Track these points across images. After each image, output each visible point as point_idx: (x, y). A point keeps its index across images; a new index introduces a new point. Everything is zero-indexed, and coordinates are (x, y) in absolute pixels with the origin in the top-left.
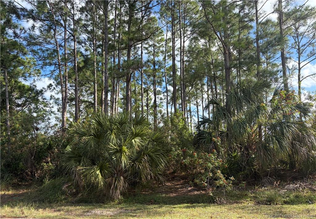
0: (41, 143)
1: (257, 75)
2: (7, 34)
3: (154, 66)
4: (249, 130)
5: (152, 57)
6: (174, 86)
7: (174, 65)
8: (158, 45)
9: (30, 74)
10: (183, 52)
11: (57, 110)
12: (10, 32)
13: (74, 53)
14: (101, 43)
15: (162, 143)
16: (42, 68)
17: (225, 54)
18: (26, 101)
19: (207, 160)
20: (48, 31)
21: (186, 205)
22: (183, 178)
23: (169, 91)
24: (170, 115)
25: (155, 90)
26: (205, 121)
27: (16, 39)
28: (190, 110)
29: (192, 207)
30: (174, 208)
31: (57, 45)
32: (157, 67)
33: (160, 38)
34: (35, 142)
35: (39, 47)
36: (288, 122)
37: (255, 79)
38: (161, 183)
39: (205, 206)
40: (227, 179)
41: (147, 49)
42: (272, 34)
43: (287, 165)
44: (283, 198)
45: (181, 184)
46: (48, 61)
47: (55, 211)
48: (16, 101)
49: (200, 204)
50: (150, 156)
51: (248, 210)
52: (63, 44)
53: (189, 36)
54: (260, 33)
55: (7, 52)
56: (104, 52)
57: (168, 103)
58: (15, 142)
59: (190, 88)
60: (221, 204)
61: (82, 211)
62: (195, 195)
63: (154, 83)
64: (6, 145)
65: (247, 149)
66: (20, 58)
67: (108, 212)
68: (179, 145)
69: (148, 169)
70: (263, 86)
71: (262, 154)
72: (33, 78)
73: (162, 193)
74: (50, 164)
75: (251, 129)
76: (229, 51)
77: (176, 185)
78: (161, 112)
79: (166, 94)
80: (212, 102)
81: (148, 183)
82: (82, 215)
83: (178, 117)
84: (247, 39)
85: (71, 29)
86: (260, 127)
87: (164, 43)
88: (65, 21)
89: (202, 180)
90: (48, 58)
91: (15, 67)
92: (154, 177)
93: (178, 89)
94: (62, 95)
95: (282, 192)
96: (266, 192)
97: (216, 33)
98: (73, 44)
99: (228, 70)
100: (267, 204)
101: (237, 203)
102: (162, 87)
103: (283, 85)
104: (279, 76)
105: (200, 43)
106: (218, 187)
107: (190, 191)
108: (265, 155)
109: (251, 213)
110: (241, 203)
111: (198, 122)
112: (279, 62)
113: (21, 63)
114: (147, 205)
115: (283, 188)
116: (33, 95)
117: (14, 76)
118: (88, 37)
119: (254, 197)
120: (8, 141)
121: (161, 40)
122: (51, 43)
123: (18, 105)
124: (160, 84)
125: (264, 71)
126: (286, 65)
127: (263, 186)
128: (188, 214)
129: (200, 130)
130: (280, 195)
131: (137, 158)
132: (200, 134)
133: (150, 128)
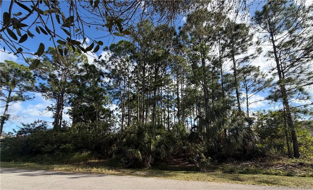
0: (111, 137)
1: (223, 102)
2: (98, 85)
3: (168, 98)
4: (218, 132)
5: (167, 94)
6: (178, 108)
7: (178, 97)
8: (170, 88)
9: (108, 103)
10: (183, 91)
11: (119, 121)
12: (99, 84)
13: (129, 93)
14: (141, 87)
15: (172, 138)
16: (113, 100)
17: (204, 91)
18: (105, 116)
19: (196, 148)
20: (117, 83)
21: (184, 171)
22: (183, 157)
23: (176, 111)
24: (176, 123)
25: (168, 110)
26: (195, 126)
27: (102, 87)
28: (187, 121)
29: (187, 173)
30: (178, 173)
31: (120, 89)
32: (169, 99)
33: (171, 84)
34: (108, 137)
35: (112, 91)
36: (241, 128)
37: (222, 105)
38: (171, 159)
39: (195, 173)
40: (207, 158)
41: (164, 90)
42: (230, 81)
43: (241, 152)
44: (239, 170)
45: (182, 160)
46: (116, 97)
47: (117, 171)
48: (101, 116)
49: (192, 172)
50: (165, 145)
51: (219, 176)
52: (123, 89)
53: (185, 83)
54: (223, 81)
55: (98, 93)
56: (143, 92)
57: (175, 117)
58: (100, 136)
59: (187, 109)
60: (204, 172)
61: (130, 172)
62: (189, 166)
63: (168, 107)
64: (95, 137)
65: (218, 142)
66: (103, 96)
67: (143, 174)
68: (181, 139)
69: (164, 152)
70: (226, 108)
71: (226, 145)
72: (109, 105)
73: (171, 164)
74: (115, 148)
75: (220, 132)
76: (207, 90)
77: (179, 161)
78: (171, 121)
79: (174, 112)
80: (198, 117)
81: (164, 158)
82: (130, 174)
83: (180, 125)
84: (217, 84)
85: (127, 82)
86: (225, 131)
87: (173, 87)
88: (125, 78)
89: (193, 158)
90: (116, 96)
91: (101, 100)
92: (167, 156)
93: (181, 110)
94: (122, 113)
95: (239, 166)
96: (229, 166)
97: (200, 82)
98: (128, 88)
99: (207, 100)
100: (229, 173)
101: (213, 172)
102: (172, 108)
103: (238, 107)
104: (235, 103)
105: (192, 86)
106: (202, 163)
107: (186, 164)
108: (228, 146)
109: (220, 178)
110: (215, 172)
111: (192, 127)
112: (235, 95)
113: (104, 98)
114: (163, 170)
115: (239, 165)
116: (109, 113)
117: (100, 104)
118: (135, 85)
119: (222, 169)
120: (97, 135)
121: (172, 85)
122: (118, 89)
123: (102, 118)
124: (171, 107)
125: (227, 100)
126: (239, 97)
127: (228, 163)
128: (185, 176)
129: (192, 131)
130: (237, 168)
131: (159, 145)
132: (192, 133)
133: (165, 130)
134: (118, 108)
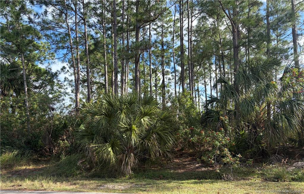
0: (57, 122)
1: (267, 53)
2: (21, 19)
3: (163, 47)
4: (257, 108)
5: (160, 38)
6: (182, 66)
7: (182, 44)
8: (166, 25)
9: (45, 58)
10: (191, 32)
11: (71, 92)
12: (25, 17)
13: (85, 36)
14: (110, 25)
15: (170, 121)
16: (56, 51)
17: (233, 32)
18: (43, 83)
19: (214, 138)
20: (60, 15)
21: (194, 180)
22: (191, 155)
23: (178, 71)
24: (178, 94)
25: (163, 70)
26: (213, 100)
27: (31, 24)
28: (198, 90)
29: (199, 183)
30: (182, 183)
31: (68, 29)
32: (165, 47)
33: (168, 19)
34: (51, 122)
35: (52, 32)
36: (298, 100)
37: (264, 58)
38: (170, 160)
39: (212, 182)
40: (234, 156)
41: (155, 30)
42: (283, 10)
43: (295, 142)
44: (291, 175)
45: (189, 161)
46: (60, 45)
47: (71, 184)
48: (34, 83)
49: (207, 180)
50: (158, 134)
51: (256, 186)
52: (74, 28)
53: (196, 16)
54: (270, 9)
55: (23, 37)
56: (113, 34)
57: (176, 83)
58: (35, 121)
59: (198, 67)
60: (228, 180)
61: (96, 185)
62: (202, 171)
63: (162, 64)
64: (26, 124)
65: (254, 127)
66: (35, 43)
67: (119, 187)
68: (187, 124)
69: (157, 147)
70: (273, 63)
71: (270, 132)
72: (48, 61)
73: (170, 169)
74: (66, 142)
75: (260, 108)
76: (238, 29)
77: (184, 162)
78: (168, 91)
79: (174, 74)
80: (220, 80)
81: (156, 159)
82: (95, 189)
83: (185, 97)
84: (257, 16)
85: (81, 13)
86: (268, 105)
87: (172, 23)
88: (75, 5)
89: (209, 157)
90: (60, 42)
91: (31, 51)
92: (163, 154)
93: (186, 69)
94: (75, 77)
95: (291, 169)
96: (274, 169)
97: (224, 11)
98: (83, 27)
99: (237, 49)
100: (274, 181)
101: (244, 179)
102: (171, 67)
103: (294, 62)
104: (289, 53)
105: (208, 22)
106: (225, 164)
107: (197, 168)
108: (274, 133)
109: (258, 189)
110: (249, 179)
111: (206, 101)
112: (290, 39)
113: (37, 48)
114: (156, 180)
115: (291, 165)
116: (49, 78)
117: (30, 60)
118: (98, 20)
119: (261, 174)
120: (28, 120)
121: (170, 21)
122: (63, 28)
123: (36, 88)
124: (168, 64)
125: (275, 49)
126: (298, 42)
127: (271, 163)
128: (196, 189)
129: (207, 109)
130: (288, 172)
131: (146, 136)
132: (208, 113)
133: (159, 108)
134: (66, 66)
